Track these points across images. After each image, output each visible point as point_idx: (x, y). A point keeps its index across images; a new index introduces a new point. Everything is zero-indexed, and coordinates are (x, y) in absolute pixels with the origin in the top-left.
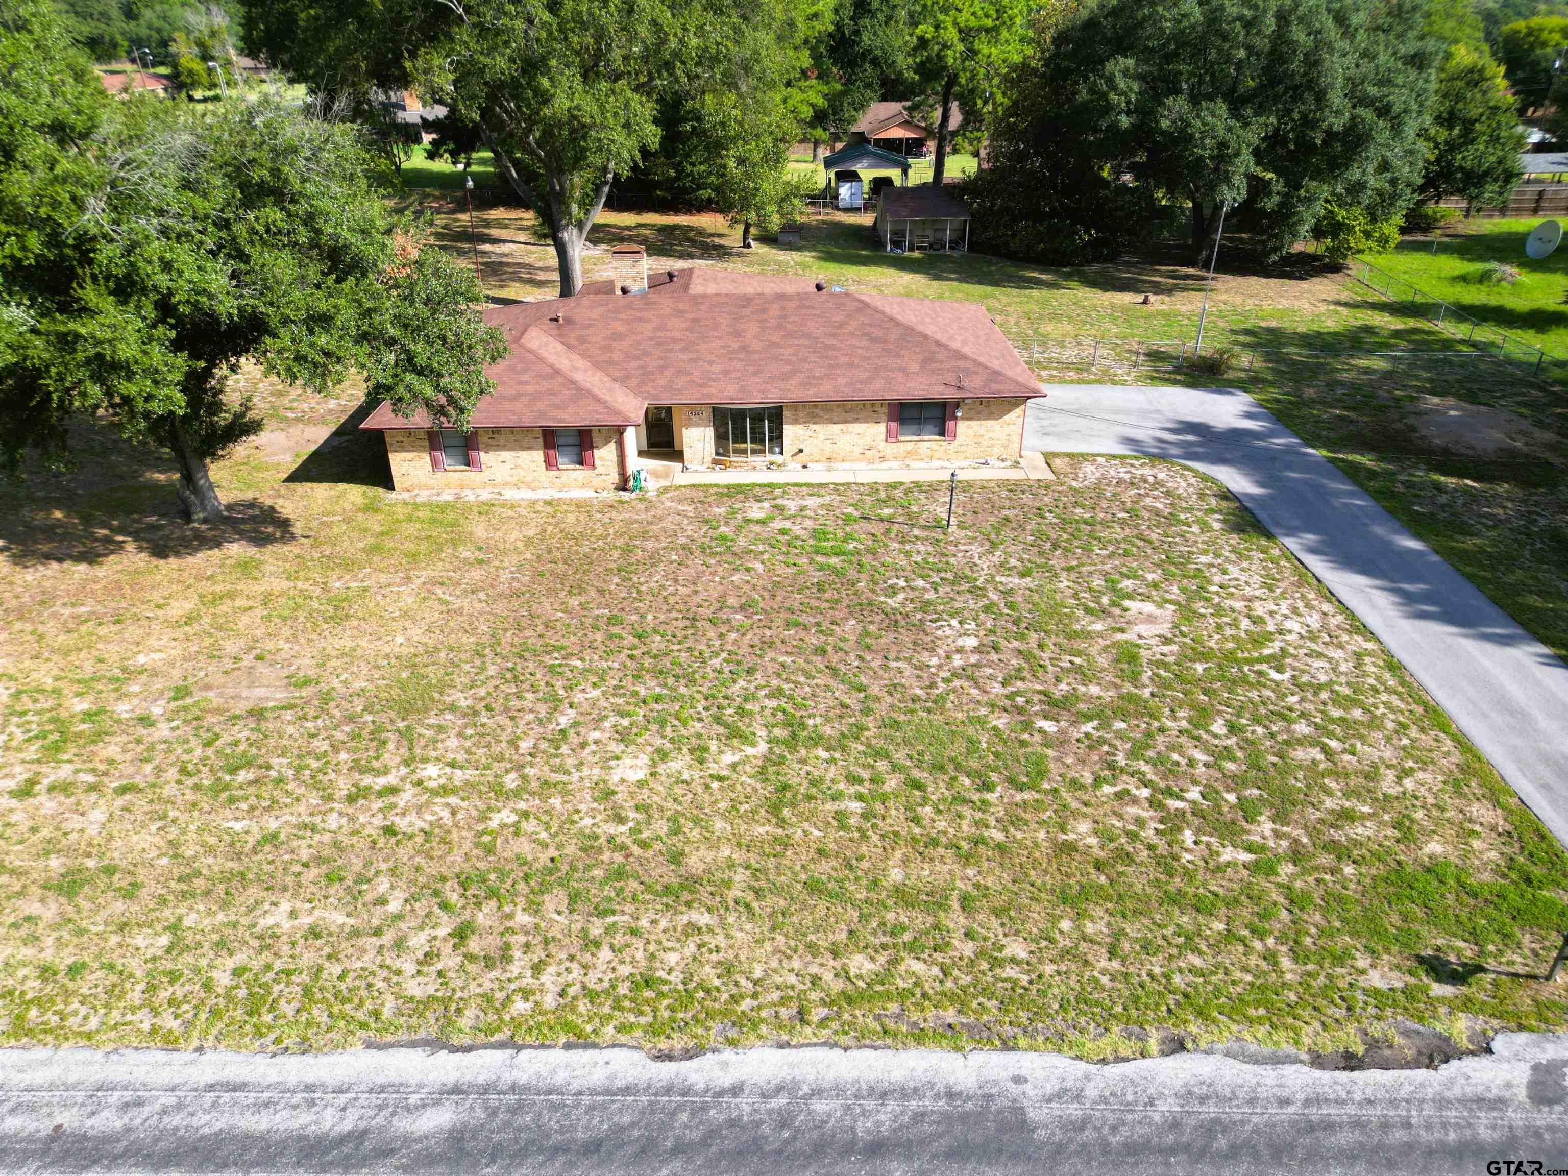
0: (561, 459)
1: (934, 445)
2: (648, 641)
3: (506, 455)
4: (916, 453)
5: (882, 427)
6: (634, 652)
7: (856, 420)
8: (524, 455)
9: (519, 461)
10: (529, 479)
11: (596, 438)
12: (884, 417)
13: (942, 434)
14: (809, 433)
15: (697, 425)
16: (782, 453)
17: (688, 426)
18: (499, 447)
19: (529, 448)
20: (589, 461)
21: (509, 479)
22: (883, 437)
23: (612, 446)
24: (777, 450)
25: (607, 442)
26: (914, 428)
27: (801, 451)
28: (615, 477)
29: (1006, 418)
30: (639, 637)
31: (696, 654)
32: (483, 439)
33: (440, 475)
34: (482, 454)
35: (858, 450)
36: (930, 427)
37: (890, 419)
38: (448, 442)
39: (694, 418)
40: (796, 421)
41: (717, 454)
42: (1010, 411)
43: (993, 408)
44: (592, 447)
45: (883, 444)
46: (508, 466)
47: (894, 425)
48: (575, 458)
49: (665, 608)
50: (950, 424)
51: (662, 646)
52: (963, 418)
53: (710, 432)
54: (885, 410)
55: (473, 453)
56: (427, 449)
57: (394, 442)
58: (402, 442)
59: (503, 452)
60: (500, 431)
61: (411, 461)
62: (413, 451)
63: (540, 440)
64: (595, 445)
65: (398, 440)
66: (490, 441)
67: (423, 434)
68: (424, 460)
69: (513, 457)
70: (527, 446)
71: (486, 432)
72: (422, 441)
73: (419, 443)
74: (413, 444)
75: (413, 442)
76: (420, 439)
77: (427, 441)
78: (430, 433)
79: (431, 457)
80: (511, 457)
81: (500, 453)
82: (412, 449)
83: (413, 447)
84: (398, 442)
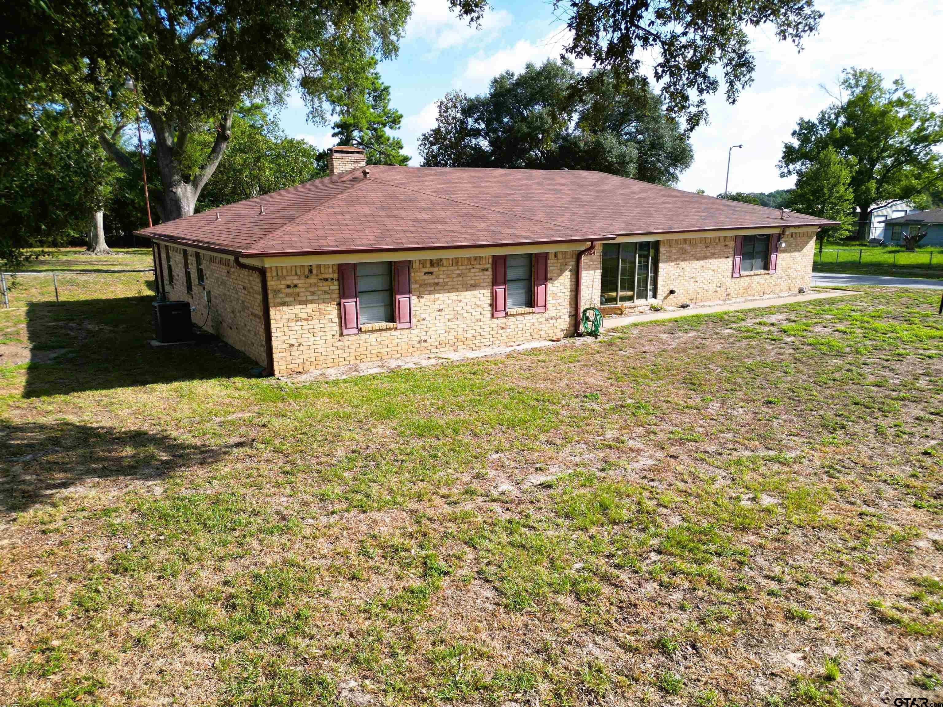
0: (509, 300)
1: (761, 279)
3: (443, 299)
4: (752, 289)
5: (730, 263)
9: (459, 307)
10: (469, 334)
11: (551, 267)
12: (732, 251)
13: (767, 267)
14: (678, 271)
15: (588, 268)
16: (655, 296)
18: (436, 288)
20: (541, 300)
21: (444, 337)
22: (730, 272)
23: (567, 277)
25: (561, 272)
26: (748, 262)
27: (672, 292)
29: (805, 250)
33: (350, 340)
34: (414, 299)
35: (712, 288)
36: (759, 261)
37: (736, 253)
38: (363, 284)
39: (586, 260)
40: (669, 259)
41: (601, 303)
42: (807, 243)
43: (798, 240)
44: (546, 280)
45: (730, 280)
46: (445, 316)
47: (738, 259)
48: (525, 297)
50: (773, 257)
52: (785, 251)
53: (599, 275)
54: (732, 244)
55: (402, 299)
56: (336, 296)
57: (283, 287)
58: (296, 286)
59: (441, 295)
60: (441, 260)
61: (306, 320)
62: (311, 302)
63: (489, 273)
64: (549, 276)
65: (289, 283)
66: (426, 277)
67: (331, 270)
68: (327, 317)
69: (453, 302)
70: (473, 282)
71: (422, 263)
72: (329, 283)
73: (324, 286)
74: (312, 289)
75: (315, 285)
76: (326, 280)
77: (336, 283)
78: (342, 269)
79: (340, 310)
80: (450, 302)
81: (437, 296)
82: (310, 298)
83: (313, 294)
84: (288, 286)
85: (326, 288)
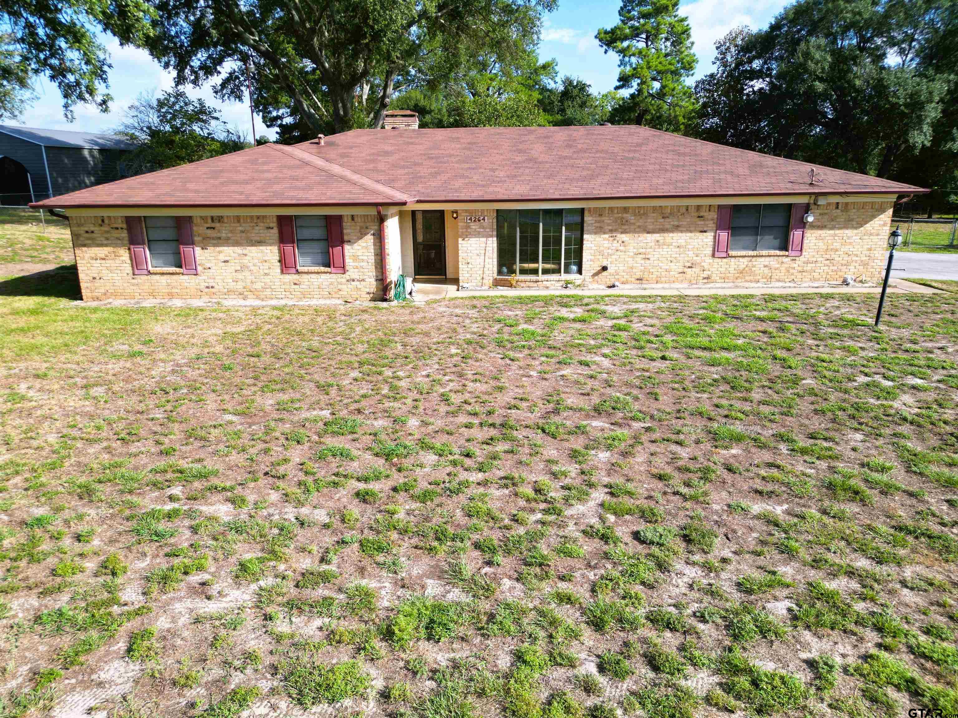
0: (300, 260)
1: (773, 262)
2: (407, 463)
3: (228, 251)
4: (752, 273)
5: (708, 238)
6: (374, 486)
7: (677, 228)
8: (254, 252)
9: (245, 261)
10: (258, 286)
11: (348, 230)
12: (711, 225)
13: (784, 246)
14: (615, 244)
15: (478, 235)
16: (580, 272)
17: (465, 236)
18: (219, 241)
19: (260, 243)
20: (338, 261)
21: (232, 285)
22: (709, 251)
23: (369, 240)
24: (574, 268)
25: (362, 235)
26: (748, 239)
27: (604, 269)
28: (371, 284)
29: (868, 226)
30: (388, 456)
31: (529, 491)
32: (199, 229)
33: (142, 279)
34: (198, 250)
35: (676, 267)
36: (769, 239)
37: (719, 227)
38: (155, 234)
39: (474, 226)
40: (600, 230)
41: (500, 272)
42: (873, 217)
43: (853, 213)
44: (342, 242)
45: (709, 260)
46: (231, 267)
47: (724, 235)
48: (319, 258)
49: (443, 409)
50: (796, 234)
51: (441, 475)
52: (813, 226)
53: (492, 244)
54: (714, 215)
55: (186, 250)
56: (126, 242)
57: (82, 232)
58: (92, 232)
59: (226, 248)
60: (222, 217)
61: (104, 259)
62: (106, 245)
63: (275, 231)
64: (346, 238)
65: (86, 229)
66: (209, 231)
67: (120, 221)
68: (121, 258)
69: (239, 255)
70: (258, 239)
71: (204, 218)
72: (120, 231)
73: (115, 234)
74: (106, 235)
75: (107, 232)
76: (117, 228)
77: (126, 231)
78: (129, 220)
79: (130, 253)
80: (236, 255)
81: (221, 248)
82: (105, 242)
83: (107, 239)
84: (87, 232)
85: (118, 235)
